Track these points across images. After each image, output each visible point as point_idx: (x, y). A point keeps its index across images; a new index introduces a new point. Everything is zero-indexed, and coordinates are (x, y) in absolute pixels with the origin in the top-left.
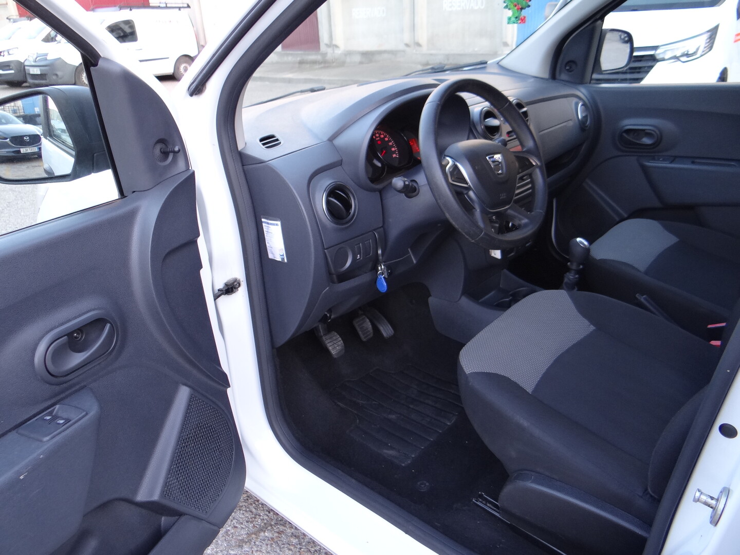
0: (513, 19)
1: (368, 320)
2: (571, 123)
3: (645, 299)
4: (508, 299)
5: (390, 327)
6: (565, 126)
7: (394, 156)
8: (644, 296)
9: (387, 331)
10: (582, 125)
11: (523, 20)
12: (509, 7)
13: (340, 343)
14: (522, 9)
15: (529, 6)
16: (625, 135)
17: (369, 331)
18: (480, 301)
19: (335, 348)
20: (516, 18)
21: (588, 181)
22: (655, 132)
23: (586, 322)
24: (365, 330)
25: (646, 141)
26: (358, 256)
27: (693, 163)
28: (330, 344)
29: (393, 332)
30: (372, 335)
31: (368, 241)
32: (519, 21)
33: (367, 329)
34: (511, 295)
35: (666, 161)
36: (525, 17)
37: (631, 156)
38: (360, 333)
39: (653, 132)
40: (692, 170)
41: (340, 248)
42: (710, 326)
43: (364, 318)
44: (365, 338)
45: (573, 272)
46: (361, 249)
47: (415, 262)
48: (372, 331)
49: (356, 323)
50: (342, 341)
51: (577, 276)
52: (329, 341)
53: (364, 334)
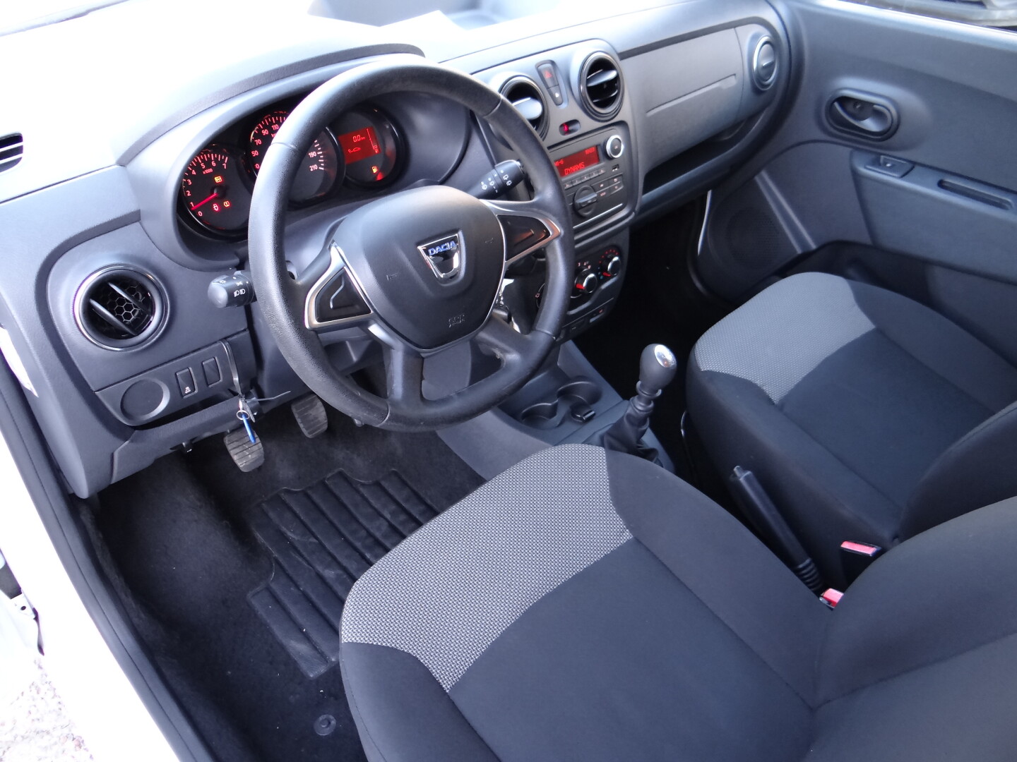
1: (321, 404)
2: (732, 82)
3: (747, 478)
4: (550, 404)
6: (718, 89)
7: (314, 167)
8: (749, 473)
10: (758, 82)
13: (255, 448)
16: (836, 104)
17: (319, 422)
19: (246, 456)
21: (764, 174)
22: (889, 110)
23: (620, 523)
24: (312, 421)
25: (870, 124)
27: (941, 185)
28: (237, 450)
30: (326, 427)
33: (317, 418)
34: (560, 394)
35: (894, 171)
37: (840, 144)
38: (301, 426)
39: (886, 111)
40: (933, 199)
42: (846, 545)
43: (314, 400)
44: (312, 432)
45: (643, 400)
47: (355, 359)
48: (325, 422)
49: (296, 411)
50: (260, 444)
51: (650, 406)
52: (235, 444)
53: (308, 427)
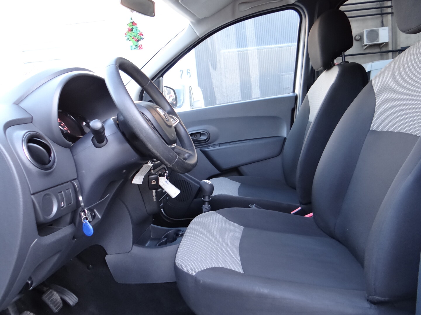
0: (134, 47)
1: (55, 293)
3: (254, 206)
4: (164, 240)
5: (74, 296)
9: (72, 299)
11: (141, 47)
12: (129, 40)
14: (138, 40)
15: (143, 39)
18: (147, 245)
20: (136, 46)
24: (55, 302)
26: (62, 203)
29: (77, 299)
30: (62, 305)
31: (68, 190)
32: (138, 48)
33: (57, 300)
34: (165, 237)
35: (216, 146)
36: (142, 45)
38: (51, 306)
39: (205, 133)
41: (45, 195)
43: (52, 291)
44: (56, 309)
45: (207, 203)
46: (64, 196)
47: (100, 217)
48: (61, 301)
49: (45, 298)
51: (209, 206)
53: (55, 306)
